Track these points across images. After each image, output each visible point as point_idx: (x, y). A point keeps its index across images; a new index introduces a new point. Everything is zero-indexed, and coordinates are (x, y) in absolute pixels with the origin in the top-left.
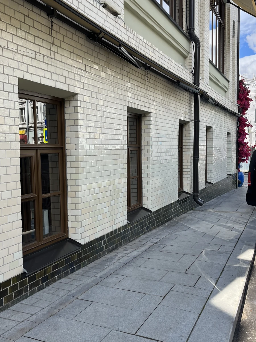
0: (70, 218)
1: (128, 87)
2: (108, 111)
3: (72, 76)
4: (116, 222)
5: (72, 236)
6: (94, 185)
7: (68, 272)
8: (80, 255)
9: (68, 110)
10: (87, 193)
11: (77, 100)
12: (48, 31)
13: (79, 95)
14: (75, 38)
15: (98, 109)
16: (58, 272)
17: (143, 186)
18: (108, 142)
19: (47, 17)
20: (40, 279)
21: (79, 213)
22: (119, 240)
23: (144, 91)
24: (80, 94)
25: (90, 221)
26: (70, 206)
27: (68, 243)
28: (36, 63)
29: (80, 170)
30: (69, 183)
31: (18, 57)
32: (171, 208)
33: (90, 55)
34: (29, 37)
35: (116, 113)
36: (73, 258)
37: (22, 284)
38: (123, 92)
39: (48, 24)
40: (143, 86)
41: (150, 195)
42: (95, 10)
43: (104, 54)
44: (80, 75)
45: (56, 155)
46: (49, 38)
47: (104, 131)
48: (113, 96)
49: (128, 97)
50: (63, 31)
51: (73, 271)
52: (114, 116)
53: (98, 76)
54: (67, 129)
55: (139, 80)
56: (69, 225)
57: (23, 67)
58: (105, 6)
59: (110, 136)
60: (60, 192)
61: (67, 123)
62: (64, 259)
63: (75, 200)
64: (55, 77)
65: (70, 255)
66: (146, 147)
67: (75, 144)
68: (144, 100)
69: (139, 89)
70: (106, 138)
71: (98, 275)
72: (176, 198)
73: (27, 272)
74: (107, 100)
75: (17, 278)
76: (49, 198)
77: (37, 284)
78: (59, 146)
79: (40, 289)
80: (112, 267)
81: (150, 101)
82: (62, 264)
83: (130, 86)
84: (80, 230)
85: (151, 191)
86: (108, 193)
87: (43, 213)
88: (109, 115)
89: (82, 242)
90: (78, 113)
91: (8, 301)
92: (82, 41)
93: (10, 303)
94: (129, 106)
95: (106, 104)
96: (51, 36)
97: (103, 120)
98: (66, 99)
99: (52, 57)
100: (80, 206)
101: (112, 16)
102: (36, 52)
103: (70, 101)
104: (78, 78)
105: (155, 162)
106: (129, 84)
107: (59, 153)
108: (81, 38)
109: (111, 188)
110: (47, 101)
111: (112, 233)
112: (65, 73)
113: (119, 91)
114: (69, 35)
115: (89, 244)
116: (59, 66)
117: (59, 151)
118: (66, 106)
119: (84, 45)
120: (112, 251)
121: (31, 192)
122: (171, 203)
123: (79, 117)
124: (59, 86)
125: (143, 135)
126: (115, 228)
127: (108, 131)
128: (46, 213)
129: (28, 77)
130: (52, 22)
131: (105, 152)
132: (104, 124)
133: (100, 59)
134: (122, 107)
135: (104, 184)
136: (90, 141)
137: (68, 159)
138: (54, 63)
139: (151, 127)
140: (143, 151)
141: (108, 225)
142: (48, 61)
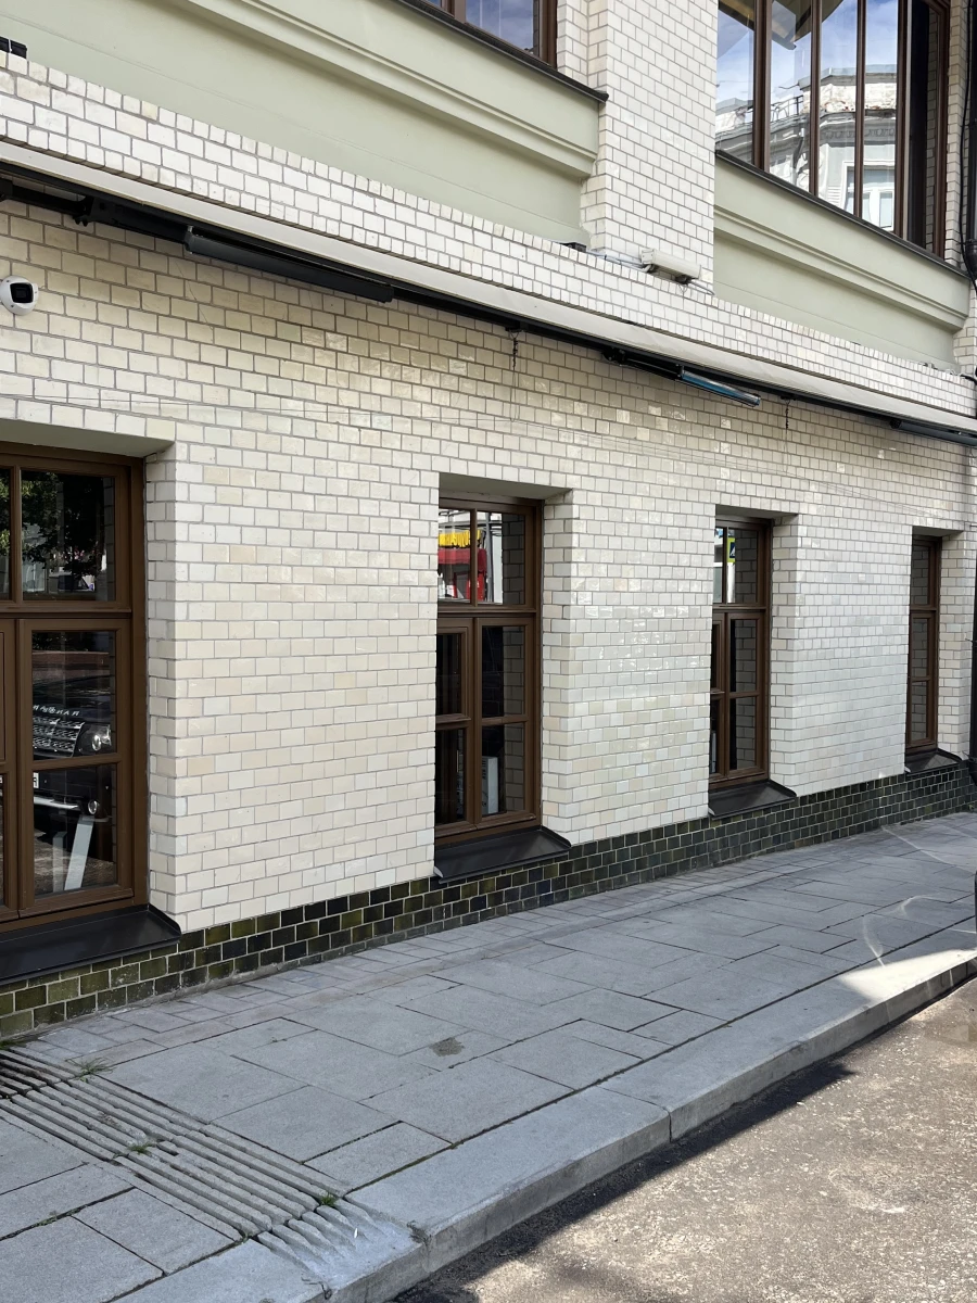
0: (547, 780)
1: (720, 453)
2: (657, 521)
3: (559, 450)
4: (672, 804)
5: (550, 822)
6: (610, 706)
7: (534, 901)
8: (566, 868)
9: (551, 527)
10: (589, 722)
11: (572, 504)
12: (505, 361)
13: (575, 493)
14: (572, 362)
15: (627, 520)
16: (512, 896)
17: (772, 721)
18: (653, 598)
19: (506, 334)
20: (469, 899)
21: (567, 767)
22: (679, 854)
23: (777, 457)
24: (578, 489)
25: (595, 791)
26: (546, 752)
27: (540, 839)
28: (477, 437)
29: (572, 666)
30: (547, 695)
31: (441, 432)
32: (874, 794)
33: (609, 393)
34: (466, 385)
35: (681, 524)
36: (549, 872)
37: (431, 900)
38: (703, 470)
39: (508, 347)
40: (773, 445)
41: (793, 747)
42: (624, 286)
43: (648, 384)
44: (579, 445)
45: (521, 629)
46: (508, 378)
47: (642, 571)
48: (672, 482)
49: (718, 481)
50: (542, 355)
51: (547, 901)
52: (673, 533)
53: (630, 439)
54: (547, 570)
55: (758, 429)
56: (544, 796)
57: (451, 450)
58: (654, 269)
59: (659, 585)
60: (526, 716)
61: (548, 556)
62: (526, 866)
63: (558, 738)
64: (518, 459)
65: (541, 863)
66: (784, 611)
67: (563, 606)
68: (776, 481)
69: (757, 454)
70: (649, 588)
71: (604, 915)
72: (899, 767)
73: (441, 875)
74: (654, 494)
75: (421, 884)
76: (501, 727)
77: (460, 908)
78: (525, 609)
79: (468, 922)
80: (644, 905)
81: (795, 484)
82: (520, 879)
83: (727, 452)
84: (569, 810)
85: (796, 735)
86: (649, 729)
87: (485, 764)
88: (660, 532)
89: (574, 840)
90: (571, 533)
91: (403, 927)
92: (588, 365)
93: (405, 931)
94: (723, 503)
95: (650, 505)
96: (514, 371)
97: (641, 544)
98: (547, 502)
99: (513, 417)
100: (570, 752)
101: (674, 287)
102: (478, 413)
103: (554, 505)
104: (574, 452)
105: (814, 653)
106: (725, 445)
107: (525, 626)
108: (587, 358)
109: (657, 715)
110: (504, 509)
111: (658, 832)
112: (544, 448)
113: (692, 469)
114: (557, 358)
115: (591, 846)
116: (530, 434)
117: (527, 621)
118: (546, 517)
119: (594, 374)
120: (656, 877)
121: (459, 711)
122: (873, 778)
123: (575, 544)
124: (527, 477)
125: (775, 576)
126: (667, 820)
127: (654, 572)
128: (492, 763)
129: (459, 469)
130: (516, 342)
131: (643, 624)
132: (643, 554)
133: (636, 398)
134: (698, 509)
135: (637, 704)
136: (601, 598)
137: (546, 639)
138: (518, 428)
139: (801, 554)
140: (775, 622)
141: (647, 809)
142: (505, 426)
